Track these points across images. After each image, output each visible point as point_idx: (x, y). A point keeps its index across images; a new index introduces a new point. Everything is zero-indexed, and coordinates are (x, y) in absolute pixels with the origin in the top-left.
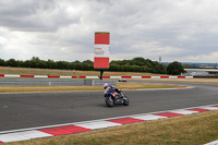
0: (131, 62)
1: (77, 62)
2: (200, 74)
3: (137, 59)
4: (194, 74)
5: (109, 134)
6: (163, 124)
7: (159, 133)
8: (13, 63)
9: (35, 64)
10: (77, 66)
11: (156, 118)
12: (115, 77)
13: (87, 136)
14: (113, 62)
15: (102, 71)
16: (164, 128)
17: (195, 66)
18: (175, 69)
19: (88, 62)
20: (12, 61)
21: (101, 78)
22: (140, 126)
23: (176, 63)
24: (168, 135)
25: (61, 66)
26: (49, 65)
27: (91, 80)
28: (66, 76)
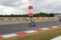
0: (39, 14)
1: (24, 15)
2: (59, 16)
3: (41, 13)
4: (57, 16)
5: (34, 34)
6: (49, 30)
7: (48, 33)
8: (6, 16)
9: (12, 16)
10: (24, 16)
11: (47, 29)
12: (35, 18)
13: (28, 35)
14: (34, 14)
15: (31, 17)
16: (49, 32)
17: (57, 14)
18: (52, 15)
19: (27, 14)
20: (6, 15)
21: (31, 19)
22: (42, 31)
23: (52, 14)
24: (50, 34)
25: (20, 16)
26: (16, 16)
27: (28, 19)
28: (21, 19)
